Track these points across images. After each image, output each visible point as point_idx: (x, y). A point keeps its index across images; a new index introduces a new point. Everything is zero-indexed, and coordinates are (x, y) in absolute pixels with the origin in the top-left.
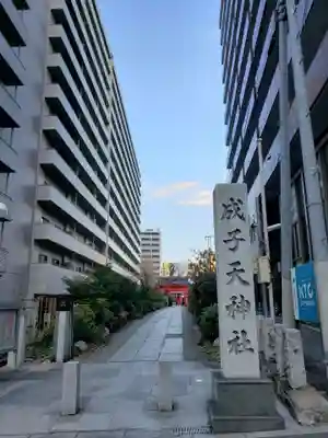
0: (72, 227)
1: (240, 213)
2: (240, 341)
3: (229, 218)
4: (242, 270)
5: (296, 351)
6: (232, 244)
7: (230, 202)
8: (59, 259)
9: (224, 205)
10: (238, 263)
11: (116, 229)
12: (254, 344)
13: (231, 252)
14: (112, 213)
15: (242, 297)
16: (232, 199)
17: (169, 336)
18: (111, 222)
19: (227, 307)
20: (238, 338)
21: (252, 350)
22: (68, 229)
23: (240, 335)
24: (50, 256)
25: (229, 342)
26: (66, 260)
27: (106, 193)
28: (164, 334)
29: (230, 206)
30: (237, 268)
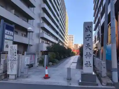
0: (50, 34)
1: (90, 30)
2: (88, 64)
3: (87, 32)
4: (90, 46)
5: (104, 68)
6: (88, 39)
7: (87, 27)
8: (47, 42)
10: (89, 44)
11: (61, 35)
12: (92, 65)
13: (87, 41)
14: (60, 30)
15: (89, 53)
16: (88, 26)
17: (73, 63)
18: (60, 33)
19: (85, 55)
21: (91, 66)
22: (49, 34)
23: (88, 63)
24: (45, 41)
25: (85, 64)
26: (48, 42)
27: (58, 25)
28: (72, 62)
29: (87, 28)
30: (88, 45)
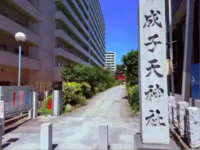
1: (158, 21)
3: (149, 26)
4: (159, 66)
9: (145, 16)
10: (155, 61)
13: (150, 53)
16: (152, 12)
19: (146, 94)
20: (153, 115)
21: (163, 124)
23: (155, 113)
25: (147, 118)
29: (150, 16)
30: (155, 64)
